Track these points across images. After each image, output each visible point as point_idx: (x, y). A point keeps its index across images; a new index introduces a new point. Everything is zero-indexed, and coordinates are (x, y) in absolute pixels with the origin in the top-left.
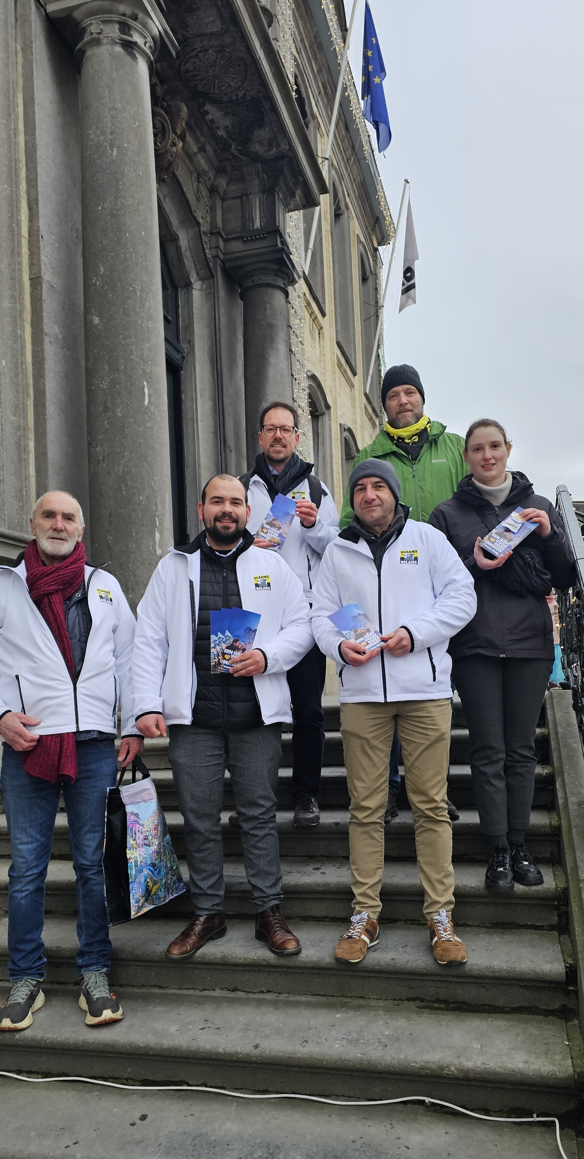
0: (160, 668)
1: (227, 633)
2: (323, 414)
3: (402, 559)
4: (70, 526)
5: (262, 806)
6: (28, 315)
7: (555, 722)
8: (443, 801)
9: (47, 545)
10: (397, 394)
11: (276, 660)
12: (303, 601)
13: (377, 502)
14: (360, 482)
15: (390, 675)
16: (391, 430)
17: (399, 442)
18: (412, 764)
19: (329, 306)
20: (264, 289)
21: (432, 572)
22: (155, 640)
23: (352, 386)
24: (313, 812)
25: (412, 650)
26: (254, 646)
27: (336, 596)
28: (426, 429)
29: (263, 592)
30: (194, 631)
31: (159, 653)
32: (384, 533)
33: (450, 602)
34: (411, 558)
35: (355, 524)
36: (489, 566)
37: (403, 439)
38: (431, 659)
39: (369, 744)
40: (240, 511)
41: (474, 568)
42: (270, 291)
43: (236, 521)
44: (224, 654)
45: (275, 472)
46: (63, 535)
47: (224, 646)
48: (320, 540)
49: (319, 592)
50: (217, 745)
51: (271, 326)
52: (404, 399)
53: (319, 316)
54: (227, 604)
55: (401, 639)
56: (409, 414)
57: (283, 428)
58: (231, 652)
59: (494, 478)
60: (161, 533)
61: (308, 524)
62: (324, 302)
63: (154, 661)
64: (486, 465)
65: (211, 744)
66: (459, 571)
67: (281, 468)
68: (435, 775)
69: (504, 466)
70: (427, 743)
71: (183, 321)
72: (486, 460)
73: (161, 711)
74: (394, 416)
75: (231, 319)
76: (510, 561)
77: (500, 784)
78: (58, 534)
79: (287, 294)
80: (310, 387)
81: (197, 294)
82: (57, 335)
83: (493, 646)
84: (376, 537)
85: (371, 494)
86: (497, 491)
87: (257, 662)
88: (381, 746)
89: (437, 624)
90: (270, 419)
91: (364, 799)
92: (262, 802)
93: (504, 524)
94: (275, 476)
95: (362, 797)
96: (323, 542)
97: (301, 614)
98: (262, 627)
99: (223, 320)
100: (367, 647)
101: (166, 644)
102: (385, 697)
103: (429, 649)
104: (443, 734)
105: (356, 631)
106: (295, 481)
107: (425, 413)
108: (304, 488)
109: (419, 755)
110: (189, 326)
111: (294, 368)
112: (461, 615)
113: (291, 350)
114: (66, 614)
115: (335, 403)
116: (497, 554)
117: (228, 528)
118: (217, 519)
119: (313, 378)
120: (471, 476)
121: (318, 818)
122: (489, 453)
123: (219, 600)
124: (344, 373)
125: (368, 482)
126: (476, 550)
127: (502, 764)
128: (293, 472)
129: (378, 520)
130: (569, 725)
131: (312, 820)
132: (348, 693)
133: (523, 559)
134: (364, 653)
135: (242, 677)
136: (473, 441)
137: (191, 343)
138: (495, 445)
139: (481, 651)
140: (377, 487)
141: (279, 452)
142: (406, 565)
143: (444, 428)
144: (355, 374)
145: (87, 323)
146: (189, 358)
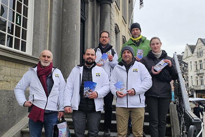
0: (71, 95)
1: (88, 87)
2: (118, 33)
3: (133, 71)
4: (49, 59)
5: (95, 132)
6: (49, 9)
7: (172, 113)
8: (142, 134)
9: (43, 64)
10: (134, 30)
11: (100, 95)
12: (108, 80)
13: (128, 56)
14: (124, 51)
15: (129, 101)
16: (133, 39)
17: (135, 41)
18: (134, 124)
19: (121, 8)
20: (105, 4)
21: (141, 75)
22: (71, 88)
23: (125, 26)
24: (109, 133)
25: (135, 95)
26: (95, 91)
27: (116, 79)
28: (141, 38)
29: (98, 77)
30: (80, 86)
31: (71, 91)
32: (129, 64)
33: (145, 83)
34: (136, 71)
35: (122, 62)
36: (155, 73)
37: (136, 41)
38: (140, 97)
39: (123, 118)
40: (93, 57)
41: (152, 74)
42: (107, 4)
43: (92, 60)
44: (87, 93)
45: (103, 48)
46: (47, 62)
47: (87, 91)
48: (113, 64)
49: (112, 78)
50: (84, 116)
51: (106, 12)
52: (136, 31)
53: (118, 10)
54: (89, 80)
55: (132, 92)
56: (137, 35)
57: (106, 37)
58: (89, 92)
59: (157, 52)
60: (77, 60)
61: (111, 60)
62: (120, 7)
63: (70, 93)
64: (155, 49)
65: (83, 115)
66: (148, 75)
67: (105, 46)
68: (140, 128)
69: (160, 49)
70: (138, 119)
71: (86, 11)
72: (155, 47)
73: (70, 106)
74: (133, 35)
75: (97, 11)
76: (161, 72)
77: (157, 130)
78: (46, 61)
79: (111, 5)
80: (115, 26)
81: (90, 5)
82: (56, 13)
83: (156, 94)
84: (127, 65)
85: (127, 54)
86: (158, 55)
87: (95, 95)
88: (126, 119)
89: (142, 88)
90: (102, 35)
91: (121, 132)
92: (95, 131)
93: (159, 63)
94: (103, 49)
95: (120, 132)
96: (114, 65)
97: (107, 83)
98: (97, 86)
99: (95, 11)
100: (123, 93)
101: (73, 89)
102: (127, 106)
103: (139, 94)
104: (142, 117)
105: (121, 89)
106: (108, 50)
107: (141, 34)
108: (110, 52)
109: (136, 122)
110: (88, 12)
111: (112, 22)
112: (148, 86)
113: (111, 18)
114: (46, 80)
115: (121, 30)
116: (157, 71)
117: (90, 61)
118: (88, 59)
119: (116, 24)
120: (151, 51)
121: (110, 134)
122: (156, 46)
123: (87, 79)
124: (124, 23)
125: (126, 51)
126: (152, 69)
127: (157, 124)
128: (108, 48)
129: (128, 61)
130: (176, 114)
131: (108, 135)
132: (118, 105)
133: (164, 72)
134: (122, 95)
135: (91, 99)
136: (152, 42)
137: (88, 16)
138: (157, 44)
139: (153, 95)
140: (128, 52)
141: (104, 43)
142: (134, 73)
143: (146, 38)
144: (126, 24)
145: (63, 11)
146: (87, 19)
